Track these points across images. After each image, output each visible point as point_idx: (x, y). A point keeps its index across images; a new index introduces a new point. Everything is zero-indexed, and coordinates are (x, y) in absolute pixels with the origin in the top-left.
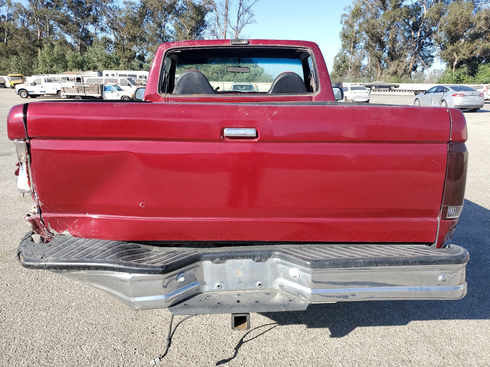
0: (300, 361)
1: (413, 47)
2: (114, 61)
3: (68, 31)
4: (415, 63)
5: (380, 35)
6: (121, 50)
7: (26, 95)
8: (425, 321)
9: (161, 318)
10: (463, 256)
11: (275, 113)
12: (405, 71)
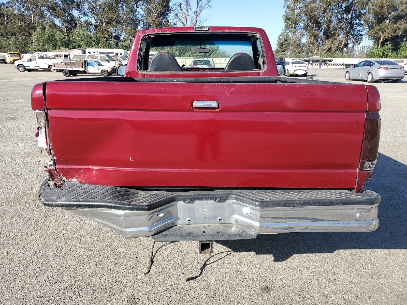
0: (250, 279)
1: (345, 27)
2: (95, 41)
3: (56, 15)
4: (346, 40)
5: (317, 17)
6: (100, 32)
7: (23, 69)
8: (347, 250)
9: (143, 246)
10: (375, 199)
11: (233, 89)
12: (338, 48)
